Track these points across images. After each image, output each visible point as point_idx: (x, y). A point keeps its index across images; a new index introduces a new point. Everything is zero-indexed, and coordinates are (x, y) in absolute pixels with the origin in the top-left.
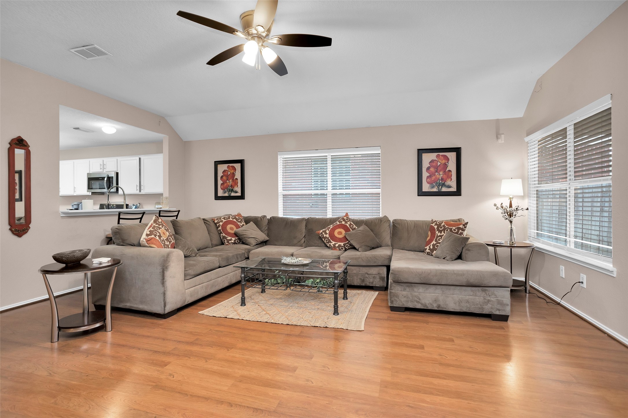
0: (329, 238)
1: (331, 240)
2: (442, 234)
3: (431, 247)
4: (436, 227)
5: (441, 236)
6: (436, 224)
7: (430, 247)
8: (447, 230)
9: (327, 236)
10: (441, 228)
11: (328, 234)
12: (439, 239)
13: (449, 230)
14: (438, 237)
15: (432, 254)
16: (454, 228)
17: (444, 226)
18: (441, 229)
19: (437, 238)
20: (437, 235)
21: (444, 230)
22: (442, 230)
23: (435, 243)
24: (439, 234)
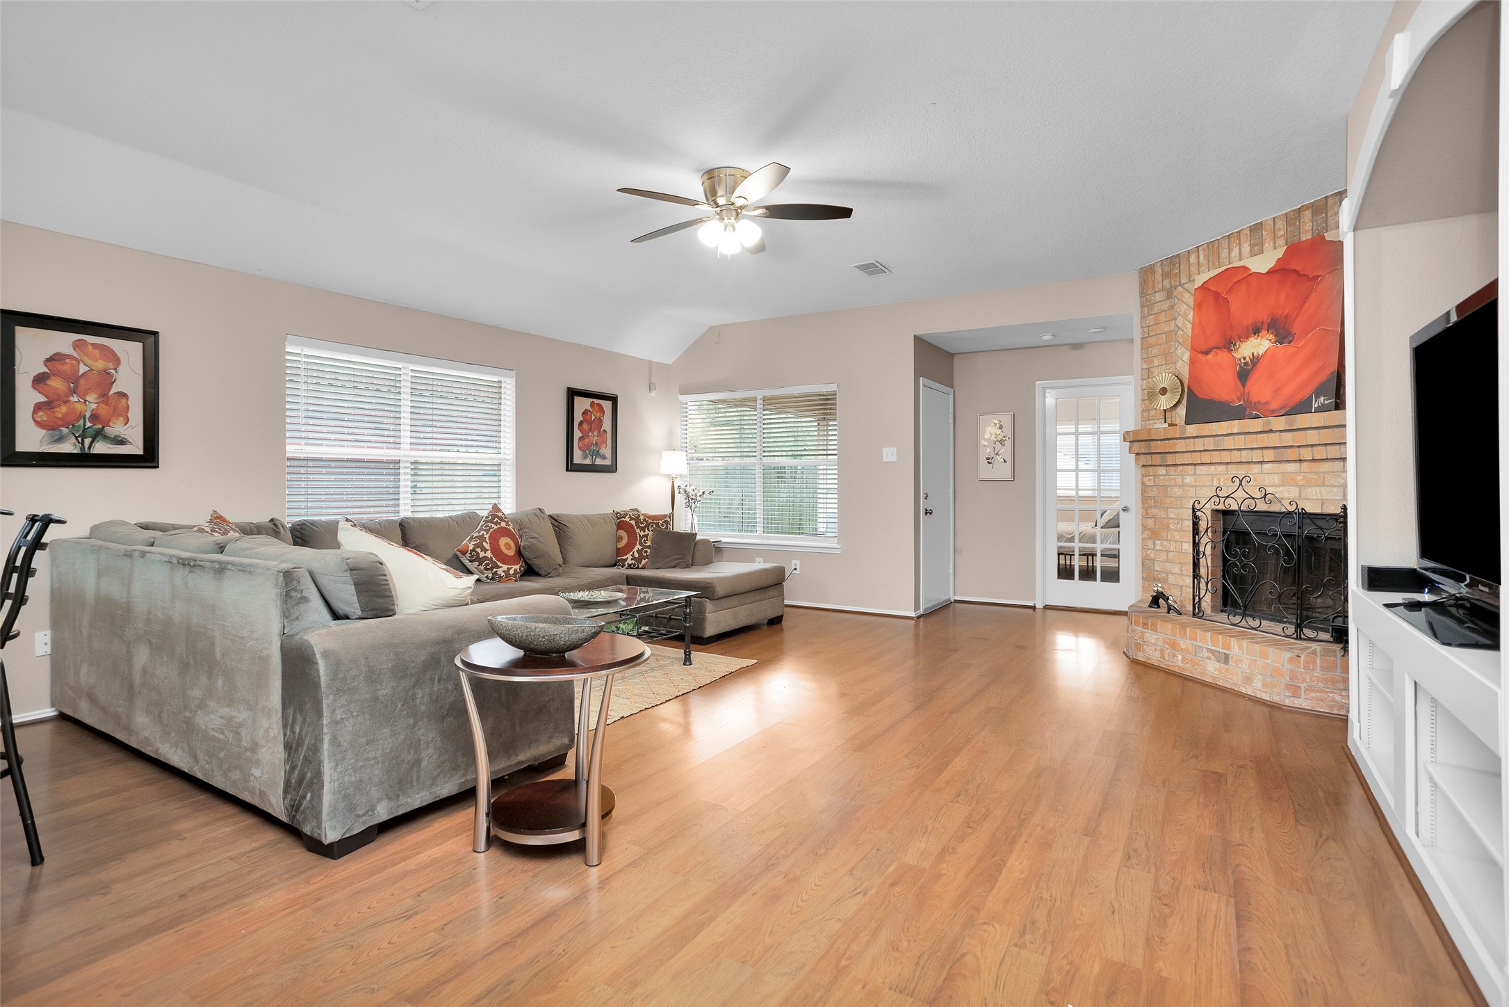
0: (494, 559)
1: (498, 563)
2: (646, 533)
3: (636, 555)
4: (633, 522)
5: (646, 536)
6: (631, 519)
7: (633, 555)
8: (652, 526)
9: (489, 554)
10: (642, 523)
11: (489, 551)
12: (645, 541)
13: (654, 526)
14: (641, 538)
15: (638, 565)
16: (661, 522)
17: (645, 520)
18: (642, 525)
19: (640, 540)
20: (640, 535)
21: (647, 526)
22: (645, 527)
23: (640, 548)
24: (642, 533)
